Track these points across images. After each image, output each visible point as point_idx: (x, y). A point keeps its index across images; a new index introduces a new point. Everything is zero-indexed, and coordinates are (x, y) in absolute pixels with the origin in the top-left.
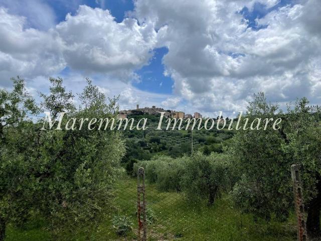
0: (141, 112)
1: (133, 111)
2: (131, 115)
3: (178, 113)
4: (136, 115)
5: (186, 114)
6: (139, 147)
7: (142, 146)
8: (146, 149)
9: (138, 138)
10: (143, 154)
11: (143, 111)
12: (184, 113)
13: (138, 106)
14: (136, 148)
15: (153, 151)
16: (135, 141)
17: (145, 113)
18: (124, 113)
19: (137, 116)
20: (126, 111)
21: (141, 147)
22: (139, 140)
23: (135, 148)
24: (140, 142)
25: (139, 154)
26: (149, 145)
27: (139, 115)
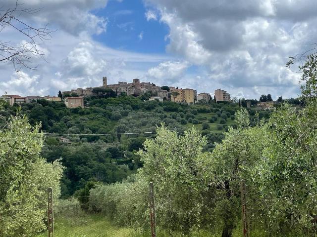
0: (112, 92)
1: (96, 90)
2: (93, 98)
3: (183, 91)
4: (103, 96)
5: (198, 93)
6: (108, 159)
7: (114, 157)
8: (122, 163)
9: (107, 142)
10: (117, 173)
11: (114, 90)
12: (195, 92)
13: (105, 80)
14: (103, 162)
15: (136, 166)
16: (100, 148)
17: (118, 94)
18: (79, 93)
19: (105, 100)
20: (82, 91)
21: (113, 160)
22: (108, 146)
23: (101, 161)
24: (110, 150)
25: (109, 172)
26: (128, 156)
27: (106, 97)
